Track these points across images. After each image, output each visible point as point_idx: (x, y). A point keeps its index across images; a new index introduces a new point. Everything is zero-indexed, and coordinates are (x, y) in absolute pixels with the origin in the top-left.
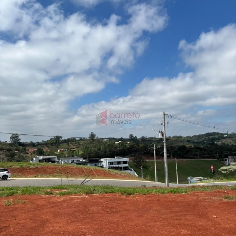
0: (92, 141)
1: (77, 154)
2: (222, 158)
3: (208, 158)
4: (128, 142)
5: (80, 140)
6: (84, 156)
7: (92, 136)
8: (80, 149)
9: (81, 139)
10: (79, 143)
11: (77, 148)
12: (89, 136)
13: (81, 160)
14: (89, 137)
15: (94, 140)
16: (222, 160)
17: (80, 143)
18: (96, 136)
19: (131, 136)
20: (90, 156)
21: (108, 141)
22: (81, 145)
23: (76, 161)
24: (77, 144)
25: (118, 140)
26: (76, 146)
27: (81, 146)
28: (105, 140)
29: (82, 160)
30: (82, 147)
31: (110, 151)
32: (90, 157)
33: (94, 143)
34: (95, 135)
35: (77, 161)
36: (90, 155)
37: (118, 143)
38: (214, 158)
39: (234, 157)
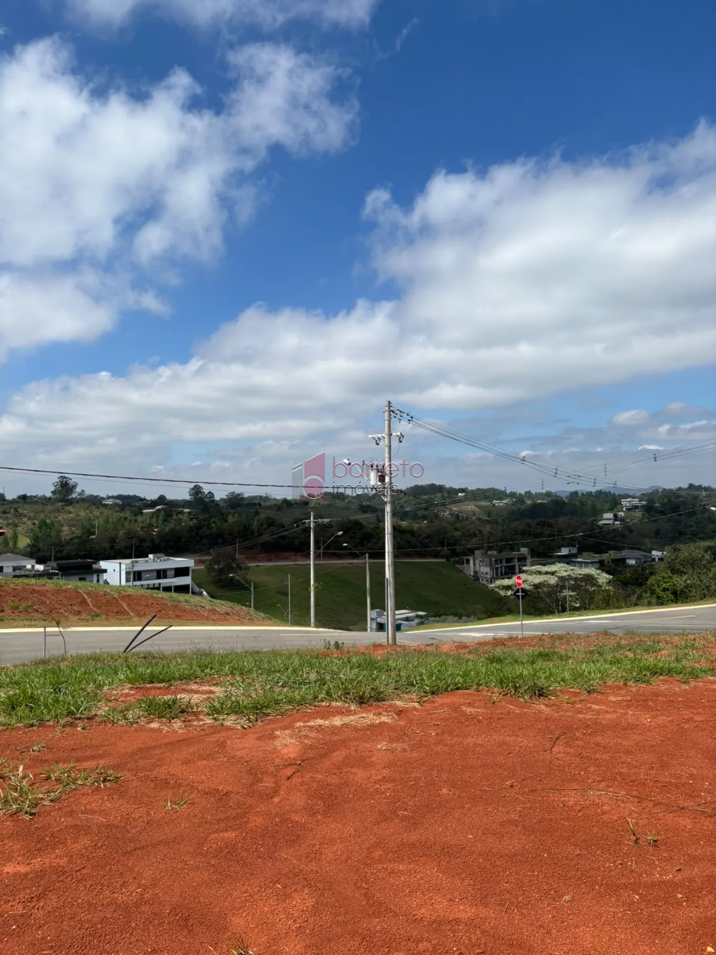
0: (62, 506)
1: (11, 544)
2: (457, 557)
3: (421, 555)
4: (186, 510)
5: (21, 501)
6: (40, 554)
7: (65, 487)
8: (20, 529)
9: (24, 498)
10: (16, 510)
11: (8, 525)
12: (53, 489)
13: (29, 567)
14: (53, 492)
15: (70, 502)
16: (458, 562)
17: (19, 510)
18: (78, 490)
19: (197, 490)
20: (61, 551)
21: (117, 504)
22: (25, 516)
23: (10, 570)
24: (9, 513)
25: (153, 504)
26: (7, 518)
27: (25, 519)
28: (110, 502)
29: (33, 566)
30: (29, 523)
31: (131, 538)
32: (59, 555)
33: (70, 513)
34: (74, 486)
35: (15, 569)
36: (61, 548)
37: (153, 513)
38: (436, 555)
39: (489, 553)
